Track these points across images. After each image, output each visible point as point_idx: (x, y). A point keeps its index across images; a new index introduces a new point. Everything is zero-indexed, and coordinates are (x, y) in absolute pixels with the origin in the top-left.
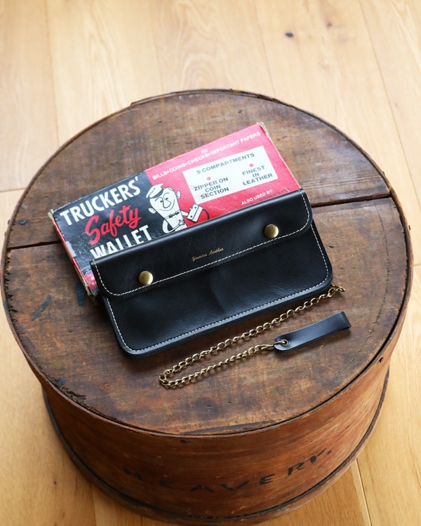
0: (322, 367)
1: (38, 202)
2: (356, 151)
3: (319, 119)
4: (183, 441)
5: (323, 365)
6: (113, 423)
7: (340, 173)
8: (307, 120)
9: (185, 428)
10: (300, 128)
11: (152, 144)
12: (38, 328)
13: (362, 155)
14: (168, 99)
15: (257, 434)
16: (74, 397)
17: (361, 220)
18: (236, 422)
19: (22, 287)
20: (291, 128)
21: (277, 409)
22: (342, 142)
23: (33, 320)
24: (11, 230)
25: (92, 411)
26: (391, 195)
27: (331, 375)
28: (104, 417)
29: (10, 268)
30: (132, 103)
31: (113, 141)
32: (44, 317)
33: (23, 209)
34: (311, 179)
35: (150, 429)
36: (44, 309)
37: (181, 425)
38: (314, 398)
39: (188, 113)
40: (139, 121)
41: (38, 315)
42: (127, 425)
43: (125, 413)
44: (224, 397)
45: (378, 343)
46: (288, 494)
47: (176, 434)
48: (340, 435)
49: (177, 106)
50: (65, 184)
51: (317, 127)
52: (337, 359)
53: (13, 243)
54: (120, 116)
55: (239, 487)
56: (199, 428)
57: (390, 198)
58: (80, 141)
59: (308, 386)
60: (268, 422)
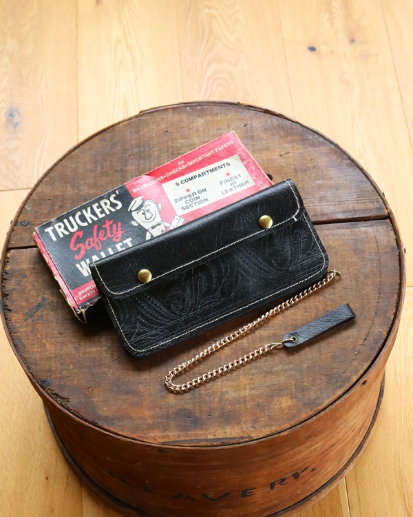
0: (304, 386)
1: (41, 204)
2: (358, 171)
3: (323, 136)
4: (161, 450)
5: (306, 384)
6: (94, 427)
7: (339, 192)
8: (311, 137)
9: (163, 438)
10: (304, 145)
11: (156, 153)
12: (29, 329)
13: (363, 175)
14: (175, 109)
15: (234, 449)
16: (58, 399)
17: (357, 240)
18: (214, 435)
19: (18, 287)
20: (295, 144)
21: (256, 426)
22: (344, 161)
23: (25, 320)
24: (12, 230)
25: (75, 415)
26: (389, 217)
27: (312, 395)
28: (85, 420)
29: (8, 268)
30: (141, 112)
31: (119, 148)
32: (36, 318)
33: (27, 210)
34: (310, 197)
35: (129, 436)
36: (38, 310)
37: (160, 434)
38: (294, 416)
39: (194, 125)
40: (146, 130)
41: (31, 316)
42: (107, 431)
43: (106, 419)
44: (205, 409)
45: (362, 365)
46: (271, 508)
47: (155, 443)
48: (324, 454)
49: (184, 116)
50: (69, 189)
51: (320, 144)
52: (321, 379)
53: (13, 243)
54: (128, 123)
55: (220, 498)
56: (177, 439)
57: (388, 220)
58: (87, 146)
59: (289, 404)
60: (245, 438)
